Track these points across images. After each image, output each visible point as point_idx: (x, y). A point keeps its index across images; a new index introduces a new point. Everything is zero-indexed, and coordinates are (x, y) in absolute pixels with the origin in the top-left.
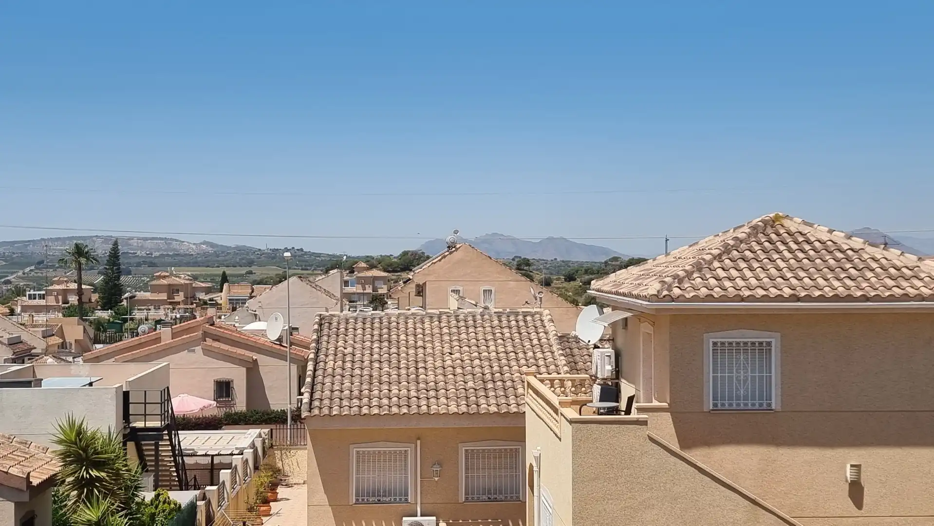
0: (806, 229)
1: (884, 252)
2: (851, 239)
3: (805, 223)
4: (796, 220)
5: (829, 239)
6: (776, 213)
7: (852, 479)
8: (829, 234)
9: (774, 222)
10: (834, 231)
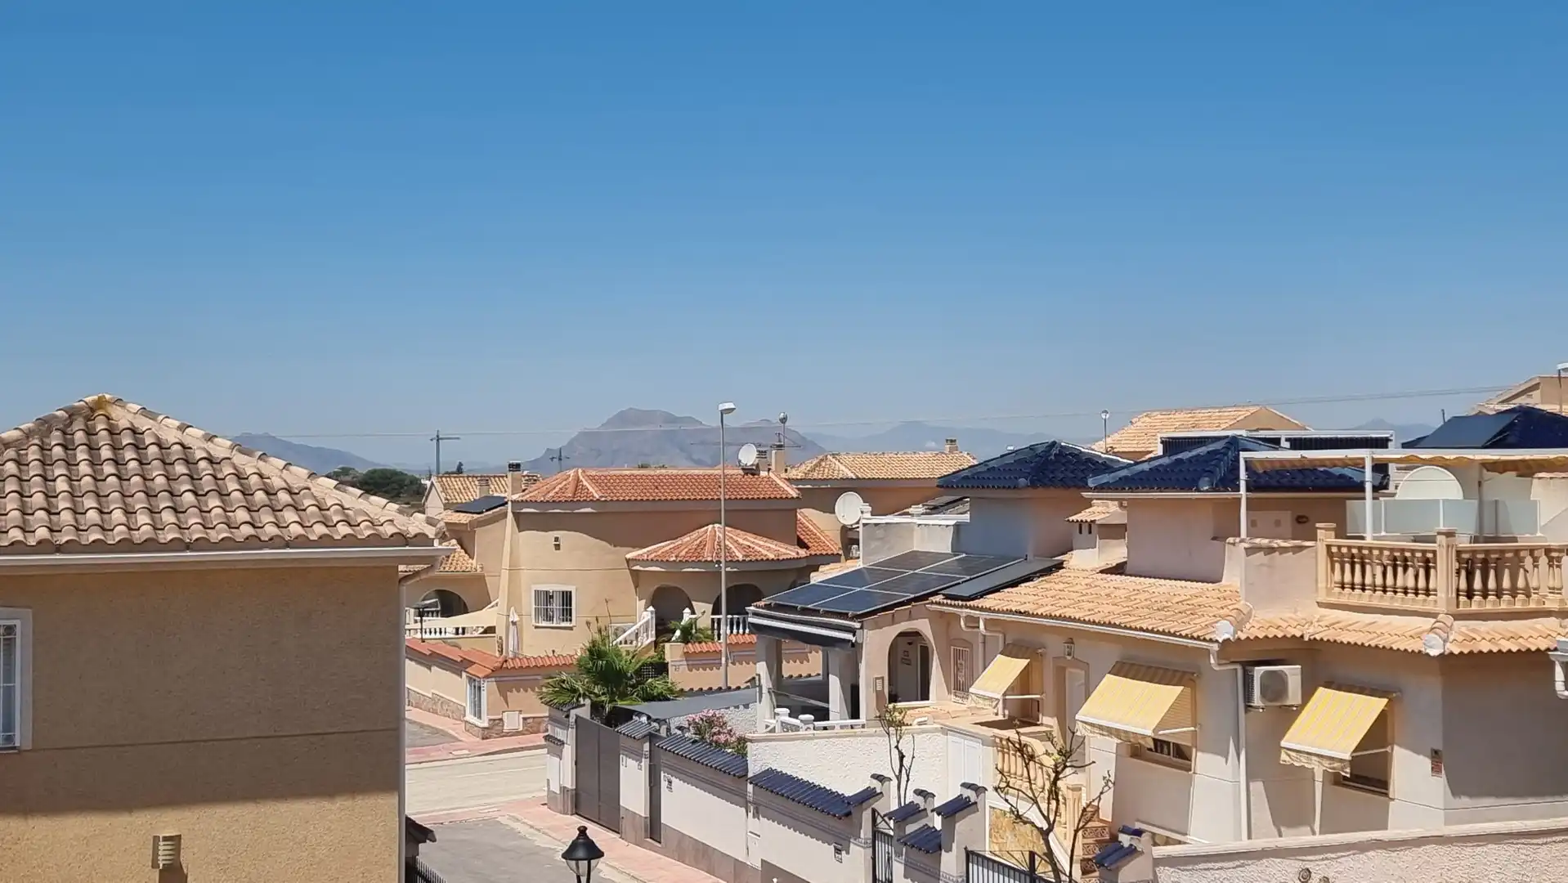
0: (143, 424)
1: (261, 463)
2: (212, 442)
3: (144, 412)
4: (131, 407)
5: (177, 441)
6: (100, 395)
7: (164, 862)
8: (180, 433)
9: (92, 410)
10: (191, 426)
